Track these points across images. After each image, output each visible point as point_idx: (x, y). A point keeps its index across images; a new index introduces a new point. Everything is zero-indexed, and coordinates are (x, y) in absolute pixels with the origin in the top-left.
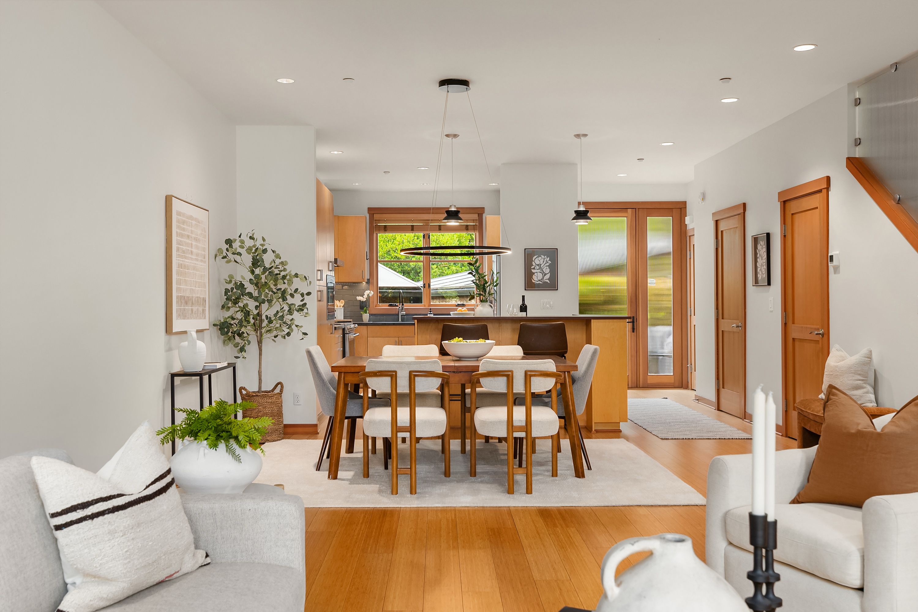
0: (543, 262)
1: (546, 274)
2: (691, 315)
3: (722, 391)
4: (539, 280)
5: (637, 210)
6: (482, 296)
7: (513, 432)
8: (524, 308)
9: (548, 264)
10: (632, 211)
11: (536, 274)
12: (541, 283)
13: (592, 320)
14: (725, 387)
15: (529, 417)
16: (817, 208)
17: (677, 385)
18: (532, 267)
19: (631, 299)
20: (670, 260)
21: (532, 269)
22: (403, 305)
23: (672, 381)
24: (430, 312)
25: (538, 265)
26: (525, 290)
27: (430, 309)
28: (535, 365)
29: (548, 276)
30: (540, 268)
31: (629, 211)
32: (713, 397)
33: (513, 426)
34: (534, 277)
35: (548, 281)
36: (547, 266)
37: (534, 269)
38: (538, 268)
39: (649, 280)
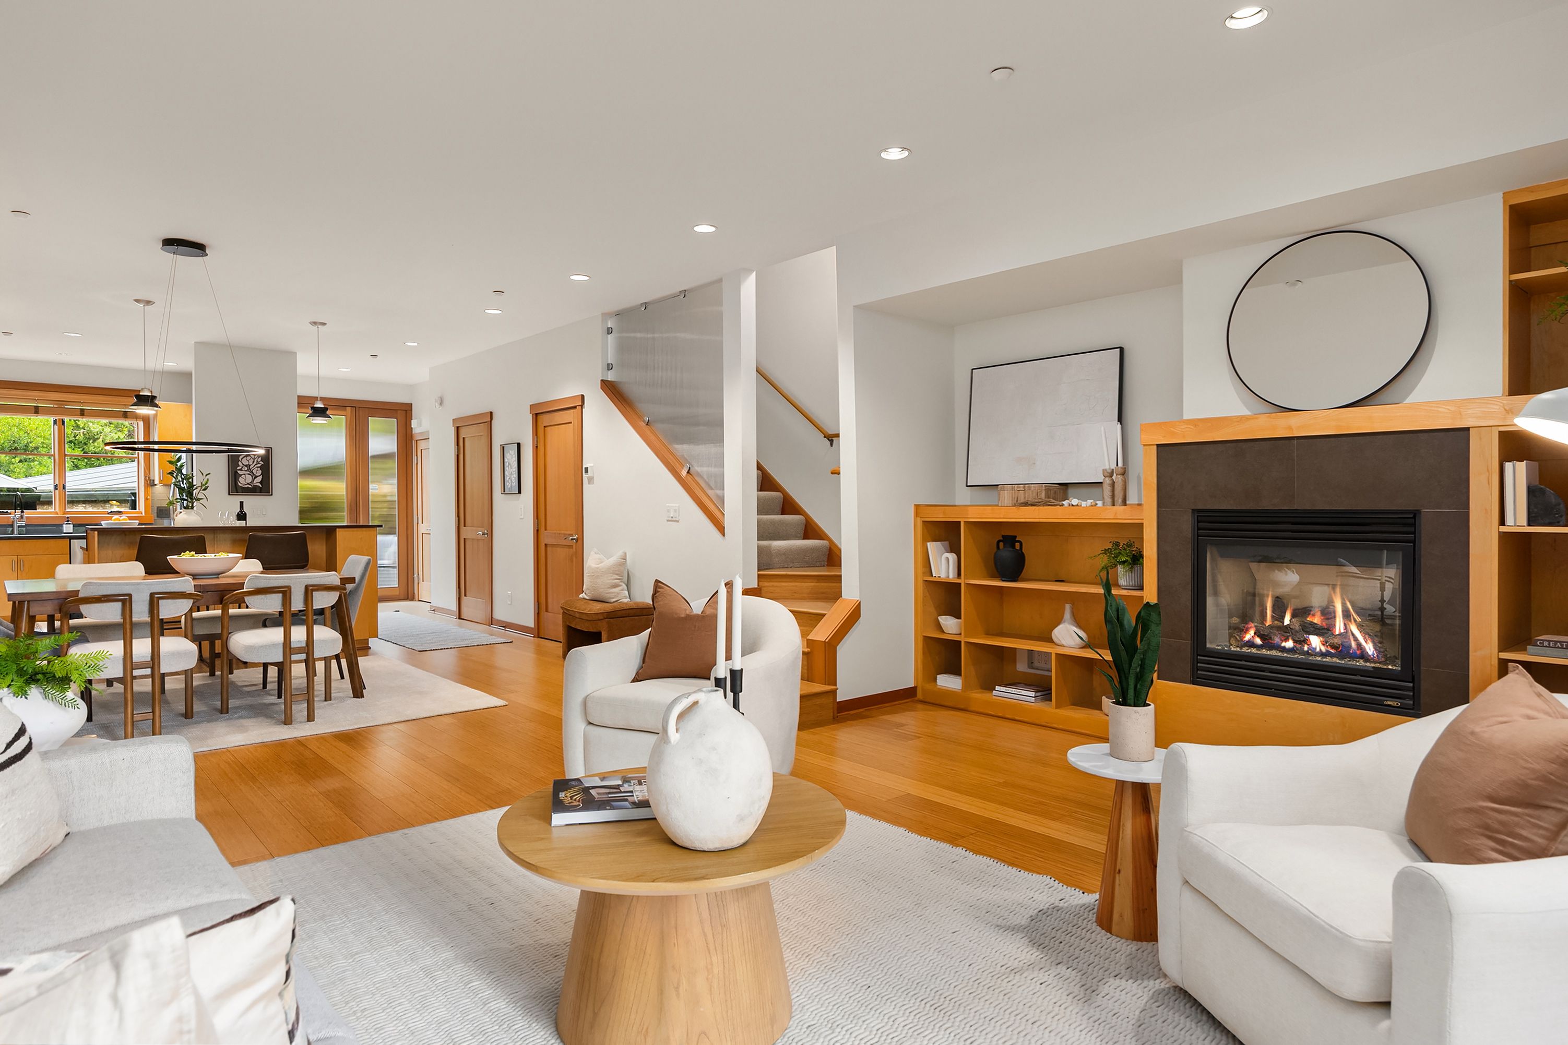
0: (253, 462)
1: (256, 477)
2: (418, 523)
3: (464, 599)
4: (248, 484)
5: (357, 409)
6: (185, 502)
7: (291, 654)
8: (242, 516)
9: (259, 465)
10: (351, 410)
11: (243, 476)
12: (250, 486)
13: (337, 529)
14: (467, 594)
15: (311, 637)
16: (571, 423)
17: (402, 597)
18: (238, 468)
19: (350, 505)
20: (394, 465)
21: (239, 470)
22: (22, 512)
23: (397, 593)
24: (68, 521)
25: (246, 466)
26: (229, 494)
27: (68, 517)
28: (318, 579)
29: (259, 479)
30: (249, 469)
31: (348, 409)
32: (454, 607)
33: (291, 648)
34: (240, 479)
35: (259, 485)
36: (258, 467)
37: (241, 470)
38: (246, 469)
39: (371, 486)
